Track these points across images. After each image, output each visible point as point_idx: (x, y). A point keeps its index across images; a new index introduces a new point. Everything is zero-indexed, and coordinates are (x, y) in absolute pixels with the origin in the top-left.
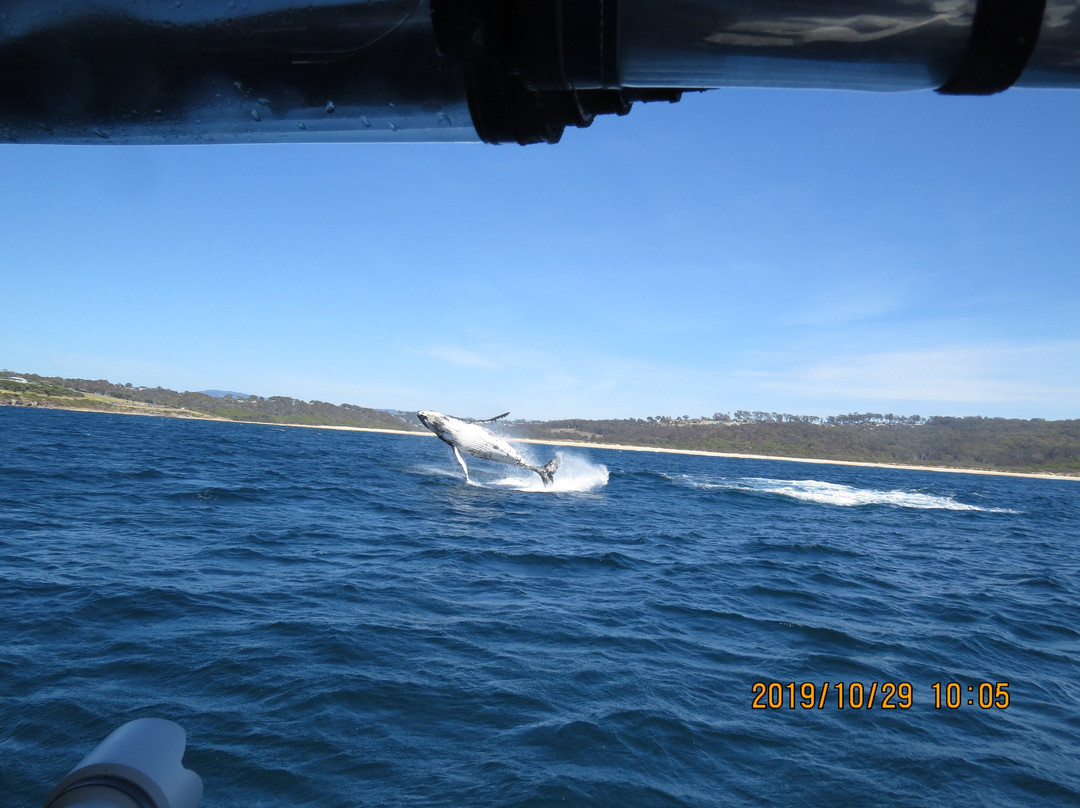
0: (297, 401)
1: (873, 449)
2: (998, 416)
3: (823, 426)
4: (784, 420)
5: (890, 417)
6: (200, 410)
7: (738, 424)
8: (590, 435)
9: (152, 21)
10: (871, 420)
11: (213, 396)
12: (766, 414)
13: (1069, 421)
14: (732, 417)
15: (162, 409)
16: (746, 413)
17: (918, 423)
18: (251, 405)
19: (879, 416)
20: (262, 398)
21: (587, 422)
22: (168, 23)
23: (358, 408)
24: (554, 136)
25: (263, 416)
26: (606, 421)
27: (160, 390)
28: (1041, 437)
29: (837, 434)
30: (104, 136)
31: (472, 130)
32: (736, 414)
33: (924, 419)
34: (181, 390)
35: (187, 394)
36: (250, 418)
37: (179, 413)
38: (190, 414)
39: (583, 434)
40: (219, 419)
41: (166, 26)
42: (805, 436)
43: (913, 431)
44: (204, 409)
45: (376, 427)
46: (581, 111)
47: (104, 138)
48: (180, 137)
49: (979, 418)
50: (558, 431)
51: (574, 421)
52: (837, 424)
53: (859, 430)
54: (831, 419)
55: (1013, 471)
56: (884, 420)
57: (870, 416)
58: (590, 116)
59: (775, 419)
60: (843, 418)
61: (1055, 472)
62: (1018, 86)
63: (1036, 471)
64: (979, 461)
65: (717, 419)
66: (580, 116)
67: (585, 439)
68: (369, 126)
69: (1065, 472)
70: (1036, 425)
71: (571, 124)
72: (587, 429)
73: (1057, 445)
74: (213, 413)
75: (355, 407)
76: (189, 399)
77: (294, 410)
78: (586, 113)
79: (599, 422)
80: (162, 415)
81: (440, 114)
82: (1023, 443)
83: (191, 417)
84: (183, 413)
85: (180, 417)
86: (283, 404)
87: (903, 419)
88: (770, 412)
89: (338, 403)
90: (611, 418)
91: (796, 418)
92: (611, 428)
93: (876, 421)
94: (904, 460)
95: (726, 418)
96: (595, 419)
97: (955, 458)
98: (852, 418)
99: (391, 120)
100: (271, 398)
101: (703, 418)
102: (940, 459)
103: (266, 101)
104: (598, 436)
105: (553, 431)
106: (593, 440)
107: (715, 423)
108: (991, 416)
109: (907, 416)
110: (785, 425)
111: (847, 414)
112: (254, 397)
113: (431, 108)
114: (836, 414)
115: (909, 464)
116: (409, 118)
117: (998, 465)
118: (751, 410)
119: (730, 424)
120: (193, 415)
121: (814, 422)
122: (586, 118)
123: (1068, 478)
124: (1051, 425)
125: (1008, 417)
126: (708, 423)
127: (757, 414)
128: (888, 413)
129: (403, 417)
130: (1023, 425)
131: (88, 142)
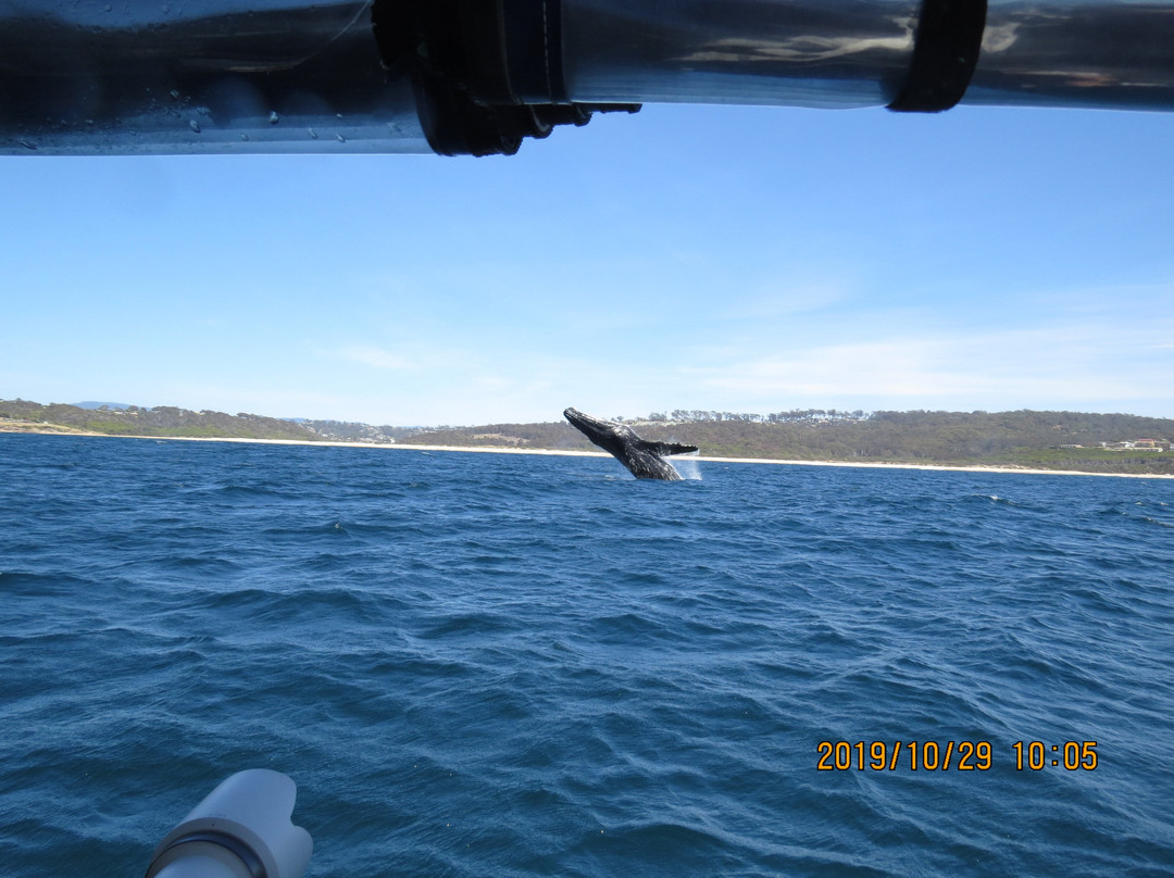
0: (185, 411)
1: (812, 446)
2: (940, 409)
3: (763, 424)
4: (723, 419)
5: (832, 413)
6: (68, 424)
7: (675, 424)
8: (516, 440)
9: (80, 26)
10: (814, 417)
11: (85, 408)
12: (705, 413)
13: (1009, 413)
14: (669, 417)
15: (21, 423)
16: (683, 412)
17: (861, 419)
18: (131, 418)
19: (822, 412)
20: (144, 409)
21: (513, 426)
22: (98, 28)
23: (257, 418)
24: (511, 148)
25: (144, 429)
26: (535, 425)
27: (19, 403)
28: (979, 429)
29: (776, 432)
30: (32, 147)
31: (423, 142)
32: (673, 414)
33: (867, 414)
34: (45, 402)
35: (53, 406)
36: (129, 432)
37: (41, 428)
38: (54, 428)
39: (509, 439)
40: (90, 434)
41: (95, 32)
42: (743, 435)
43: (854, 427)
44: (73, 423)
45: (277, 438)
46: (538, 123)
47: (32, 149)
48: (114, 147)
49: (922, 412)
50: (482, 436)
51: (499, 426)
52: (778, 422)
53: (800, 427)
54: (773, 417)
55: (949, 465)
56: (827, 417)
57: (812, 412)
58: (548, 126)
59: (714, 418)
60: (785, 415)
61: (989, 465)
62: (963, 103)
63: (972, 464)
64: (918, 456)
65: (653, 419)
66: (537, 128)
67: (510, 444)
68: (315, 138)
69: (998, 464)
70: (978, 416)
71: (528, 136)
72: (514, 434)
73: (995, 437)
74: (85, 427)
75: (252, 416)
76: (55, 412)
77: (182, 421)
78: (543, 124)
79: (527, 426)
80: (21, 431)
81: (391, 125)
82: (962, 437)
83: (56, 432)
84: (46, 427)
85: (43, 432)
86: (169, 415)
87: (847, 414)
88: (709, 410)
89: (233, 413)
90: (540, 421)
91: (736, 417)
92: (540, 432)
93: (818, 417)
94: (843, 456)
95: (663, 419)
96: (523, 423)
97: (895, 453)
98: (793, 415)
99: (338, 131)
100: (155, 409)
101: (639, 419)
102: (880, 455)
103: (207, 110)
104: (525, 441)
105: (476, 437)
106: (520, 445)
107: (651, 423)
108: (934, 409)
109: (850, 412)
110: (723, 424)
111: (788, 411)
112: (134, 408)
113: (381, 118)
114: (777, 412)
115: (846, 461)
116: (359, 128)
117: (936, 459)
118: (689, 409)
119: (668, 424)
120: (59, 430)
121: (755, 420)
122: (543, 129)
123: (1001, 470)
124: (991, 417)
125: (950, 410)
126: (645, 423)
127: (695, 413)
128: (831, 409)
129: (311, 426)
130: (964, 418)
131: (14, 153)
